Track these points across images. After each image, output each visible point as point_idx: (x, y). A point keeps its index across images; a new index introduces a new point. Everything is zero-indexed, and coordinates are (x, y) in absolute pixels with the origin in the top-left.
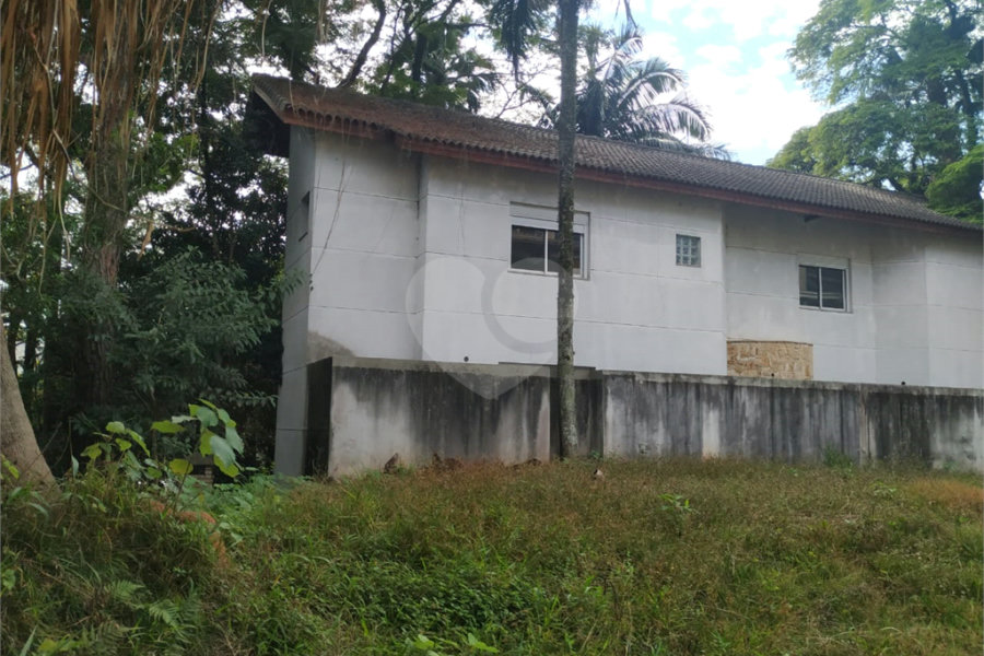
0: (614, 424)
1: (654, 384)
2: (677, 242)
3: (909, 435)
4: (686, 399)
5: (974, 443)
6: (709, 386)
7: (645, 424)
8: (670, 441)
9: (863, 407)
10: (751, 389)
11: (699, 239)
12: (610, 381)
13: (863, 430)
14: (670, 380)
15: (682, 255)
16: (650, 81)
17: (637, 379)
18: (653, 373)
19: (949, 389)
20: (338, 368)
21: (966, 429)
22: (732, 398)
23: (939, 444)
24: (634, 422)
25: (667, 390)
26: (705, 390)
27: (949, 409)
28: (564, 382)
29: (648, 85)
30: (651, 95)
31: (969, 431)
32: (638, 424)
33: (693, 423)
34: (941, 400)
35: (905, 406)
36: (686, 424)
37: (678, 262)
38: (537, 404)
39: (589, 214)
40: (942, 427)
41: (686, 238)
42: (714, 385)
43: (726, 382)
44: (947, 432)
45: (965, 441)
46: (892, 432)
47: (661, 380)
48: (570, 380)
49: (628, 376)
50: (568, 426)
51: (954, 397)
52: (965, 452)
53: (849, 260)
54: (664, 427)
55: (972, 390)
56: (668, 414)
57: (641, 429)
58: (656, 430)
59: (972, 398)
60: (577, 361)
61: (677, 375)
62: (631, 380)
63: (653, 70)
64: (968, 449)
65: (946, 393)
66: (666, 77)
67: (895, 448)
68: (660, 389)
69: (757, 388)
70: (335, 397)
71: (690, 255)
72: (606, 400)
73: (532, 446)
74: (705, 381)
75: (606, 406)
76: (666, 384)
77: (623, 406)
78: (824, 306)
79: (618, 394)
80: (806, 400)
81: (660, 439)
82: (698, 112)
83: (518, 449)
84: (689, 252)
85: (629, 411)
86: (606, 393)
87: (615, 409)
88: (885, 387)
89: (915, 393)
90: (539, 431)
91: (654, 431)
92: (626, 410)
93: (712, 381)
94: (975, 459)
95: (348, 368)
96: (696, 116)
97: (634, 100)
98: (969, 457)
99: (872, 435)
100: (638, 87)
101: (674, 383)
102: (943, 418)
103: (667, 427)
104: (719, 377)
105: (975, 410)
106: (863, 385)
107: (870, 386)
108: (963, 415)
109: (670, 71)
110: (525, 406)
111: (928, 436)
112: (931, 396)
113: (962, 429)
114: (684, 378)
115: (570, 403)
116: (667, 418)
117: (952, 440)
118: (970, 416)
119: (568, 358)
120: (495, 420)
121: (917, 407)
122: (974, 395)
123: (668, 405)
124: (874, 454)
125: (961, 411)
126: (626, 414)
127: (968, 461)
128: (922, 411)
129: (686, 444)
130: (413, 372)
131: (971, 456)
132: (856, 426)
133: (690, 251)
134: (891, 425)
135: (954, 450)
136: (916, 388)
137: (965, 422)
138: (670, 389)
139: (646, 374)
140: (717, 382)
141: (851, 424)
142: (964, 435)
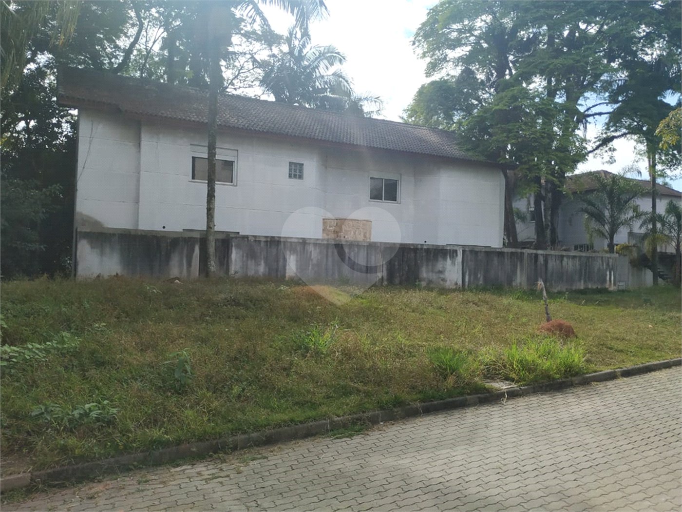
0: (236, 260)
1: (260, 241)
2: (290, 166)
3: (407, 268)
4: (277, 249)
5: (447, 273)
6: (291, 242)
7: (253, 261)
8: (267, 270)
10: (315, 244)
11: (303, 164)
12: (234, 239)
14: (269, 240)
15: (293, 173)
16: (326, 58)
17: (249, 239)
18: (259, 236)
19: (433, 245)
20: (80, 232)
21: (441, 266)
22: (304, 248)
23: (424, 273)
24: (247, 261)
25: (267, 245)
26: (289, 244)
27: (432, 256)
28: (208, 240)
29: (326, 62)
30: (327, 68)
31: (443, 267)
32: (249, 262)
33: (281, 261)
34: (428, 251)
35: (405, 254)
36: (277, 261)
37: (290, 176)
38: (192, 250)
39: (237, 151)
40: (427, 265)
41: (296, 164)
42: (294, 242)
43: (301, 241)
44: (430, 267)
46: (397, 267)
47: (264, 240)
48: (211, 238)
49: (246, 237)
50: (210, 262)
51: (435, 249)
52: (440, 277)
53: (401, 175)
54: (265, 262)
55: (447, 246)
56: (267, 256)
57: (251, 264)
58: (260, 265)
59: (446, 250)
60: (216, 229)
61: (274, 237)
62: (246, 239)
63: (328, 52)
64: (442, 276)
65: (431, 247)
66: (336, 56)
67: (398, 275)
68: (262, 244)
69: (319, 244)
70: (79, 246)
71: (298, 174)
72: (232, 250)
73: (189, 271)
74: (289, 240)
75: (232, 252)
76: (267, 242)
77: (241, 253)
78: (385, 200)
79: (238, 247)
81: (262, 269)
82: (347, 81)
83: (181, 273)
84: (296, 171)
85: (245, 255)
86: (232, 246)
87: (237, 253)
89: (412, 247)
90: (193, 264)
91: (258, 265)
92: (243, 254)
93: (293, 240)
94: (446, 281)
95: (86, 232)
96: (346, 83)
97: (317, 71)
98: (442, 280)
99: (385, 268)
100: (319, 62)
101: (270, 241)
102: (428, 260)
103: (266, 263)
104: (298, 238)
105: (448, 257)
106: (381, 243)
108: (440, 259)
109: (338, 53)
110: (185, 251)
111: (418, 269)
112: (422, 249)
113: (439, 266)
114: (277, 239)
115: (212, 250)
116: (266, 260)
117: (432, 271)
118: (445, 259)
119: (211, 228)
120: (168, 258)
121: (413, 255)
122: (448, 248)
123: (267, 253)
124: (385, 278)
125: (439, 257)
126: (243, 257)
127: (441, 282)
128: (415, 256)
129: (277, 271)
130: (121, 234)
131: (444, 280)
133: (298, 171)
134: (396, 263)
135: (433, 276)
136: (413, 245)
137: (442, 262)
138: (269, 244)
139: (255, 237)
140: (296, 241)
142: (441, 269)
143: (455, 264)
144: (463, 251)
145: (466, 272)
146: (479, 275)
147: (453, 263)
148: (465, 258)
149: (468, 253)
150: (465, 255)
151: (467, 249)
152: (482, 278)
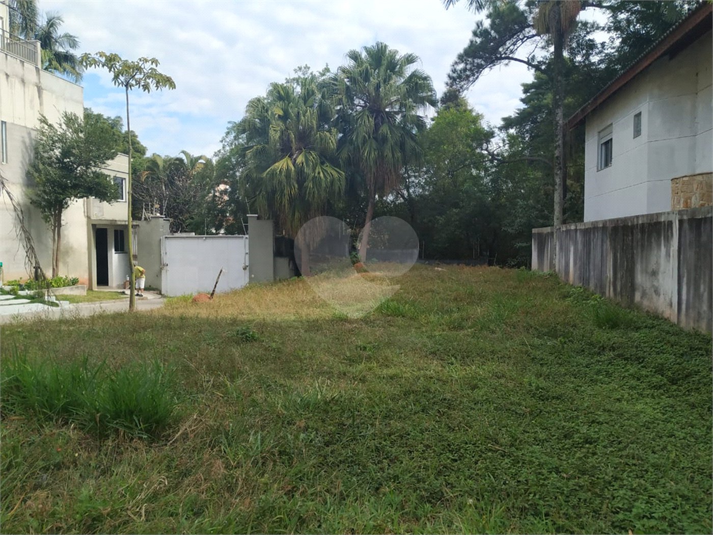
1: (563, 232)
3: (626, 264)
5: (660, 276)
8: (565, 264)
9: (609, 240)
10: (580, 231)
11: (641, 112)
13: (608, 258)
14: (566, 229)
17: (561, 230)
21: (655, 260)
22: (576, 237)
23: (639, 275)
26: (571, 233)
27: (645, 238)
31: (656, 263)
34: (642, 229)
35: (625, 237)
40: (642, 258)
43: (575, 228)
44: (644, 263)
45: (654, 274)
46: (618, 261)
47: (564, 229)
51: (650, 224)
52: (653, 286)
54: (564, 255)
55: (661, 214)
58: (563, 258)
59: (660, 223)
64: (656, 283)
65: (645, 220)
67: (619, 275)
68: (564, 235)
74: (572, 228)
77: (559, 245)
79: (558, 239)
80: (592, 236)
81: (563, 263)
88: (618, 220)
89: (630, 224)
94: (660, 295)
98: (655, 291)
99: (611, 263)
101: (566, 231)
102: (642, 247)
105: (662, 238)
107: (611, 221)
108: (654, 245)
111: (634, 268)
112: (637, 225)
113: (653, 260)
117: (646, 271)
118: (659, 246)
121: (630, 238)
122: (662, 219)
124: (612, 280)
125: (653, 239)
127: (655, 296)
128: (632, 239)
129: (567, 266)
131: (657, 292)
132: (606, 257)
134: (618, 255)
135: (647, 282)
137: (656, 252)
138: (566, 234)
141: (605, 255)
142: (654, 267)
143: (669, 256)
144: (679, 221)
145: (684, 277)
146: (702, 287)
147: (668, 254)
148: (683, 240)
149: (686, 226)
150: (683, 234)
151: (685, 217)
152: (706, 296)
